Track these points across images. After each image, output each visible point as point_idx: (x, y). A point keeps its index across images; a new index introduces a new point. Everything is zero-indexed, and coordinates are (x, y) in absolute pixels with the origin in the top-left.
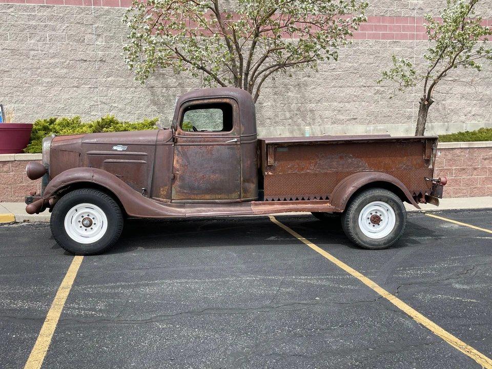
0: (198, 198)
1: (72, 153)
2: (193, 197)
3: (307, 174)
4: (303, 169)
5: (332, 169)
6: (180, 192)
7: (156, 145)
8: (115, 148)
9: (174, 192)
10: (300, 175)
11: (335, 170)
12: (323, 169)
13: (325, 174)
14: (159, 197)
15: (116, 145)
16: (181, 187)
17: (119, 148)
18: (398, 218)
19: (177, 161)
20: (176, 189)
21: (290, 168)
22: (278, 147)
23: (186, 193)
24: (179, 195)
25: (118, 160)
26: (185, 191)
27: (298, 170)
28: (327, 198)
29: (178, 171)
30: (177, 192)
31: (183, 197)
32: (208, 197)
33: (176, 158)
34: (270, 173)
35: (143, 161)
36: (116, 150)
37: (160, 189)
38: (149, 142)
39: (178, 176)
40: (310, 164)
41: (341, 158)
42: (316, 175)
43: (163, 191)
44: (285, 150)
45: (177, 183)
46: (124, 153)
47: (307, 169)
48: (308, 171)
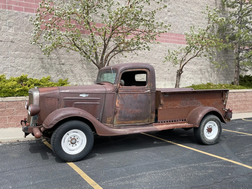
0: (128, 123)
1: (53, 99)
2: (125, 122)
3: (177, 108)
4: (175, 106)
5: (187, 105)
6: (118, 120)
7: (105, 94)
8: (81, 95)
9: (115, 120)
10: (174, 109)
11: (188, 106)
12: (184, 105)
13: (184, 108)
14: (106, 123)
15: (82, 93)
16: (119, 117)
17: (84, 96)
18: (219, 129)
19: (118, 102)
20: (117, 118)
21: (170, 105)
22: (164, 94)
23: (122, 120)
24: (118, 122)
25: (83, 103)
26: (122, 119)
27: (173, 107)
28: (185, 120)
29: (118, 108)
30: (117, 120)
31: (120, 123)
32: (133, 122)
33: (117, 101)
34: (161, 108)
35: (98, 103)
36: (82, 97)
37: (107, 119)
38: (102, 92)
39: (118, 111)
40: (178, 103)
41: (191, 99)
42: (180, 108)
43: (109, 119)
44: (167, 96)
45: (118, 115)
46: (87, 98)
47: (177, 105)
48: (177, 107)
